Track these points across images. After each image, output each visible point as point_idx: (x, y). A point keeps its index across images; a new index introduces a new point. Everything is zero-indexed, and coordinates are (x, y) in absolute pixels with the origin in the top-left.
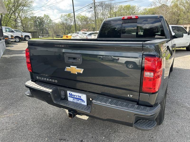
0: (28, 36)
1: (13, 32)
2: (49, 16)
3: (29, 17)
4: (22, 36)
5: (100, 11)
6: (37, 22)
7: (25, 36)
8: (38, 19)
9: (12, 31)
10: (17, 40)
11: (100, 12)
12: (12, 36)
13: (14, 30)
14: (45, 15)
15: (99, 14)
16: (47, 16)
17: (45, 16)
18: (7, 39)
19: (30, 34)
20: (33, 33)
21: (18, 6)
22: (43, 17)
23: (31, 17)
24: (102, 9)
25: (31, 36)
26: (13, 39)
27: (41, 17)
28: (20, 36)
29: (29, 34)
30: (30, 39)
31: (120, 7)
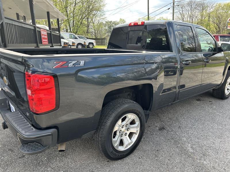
0: (92, 43)
1: (76, 39)
2: (126, 21)
3: (104, 23)
4: (85, 43)
5: (187, 12)
6: (112, 28)
7: (90, 43)
8: (113, 24)
9: (76, 37)
10: (80, 47)
11: (188, 14)
12: (73, 43)
13: (78, 37)
14: (121, 19)
15: (185, 16)
16: (123, 20)
17: (121, 21)
18: (66, 45)
19: (95, 41)
20: (102, 40)
21: (92, 10)
22: (119, 21)
23: (106, 22)
24: (191, 10)
25: (95, 44)
26: (74, 46)
27: (116, 22)
28: (83, 43)
29: (93, 41)
30: (94, 46)
31: (218, 5)
